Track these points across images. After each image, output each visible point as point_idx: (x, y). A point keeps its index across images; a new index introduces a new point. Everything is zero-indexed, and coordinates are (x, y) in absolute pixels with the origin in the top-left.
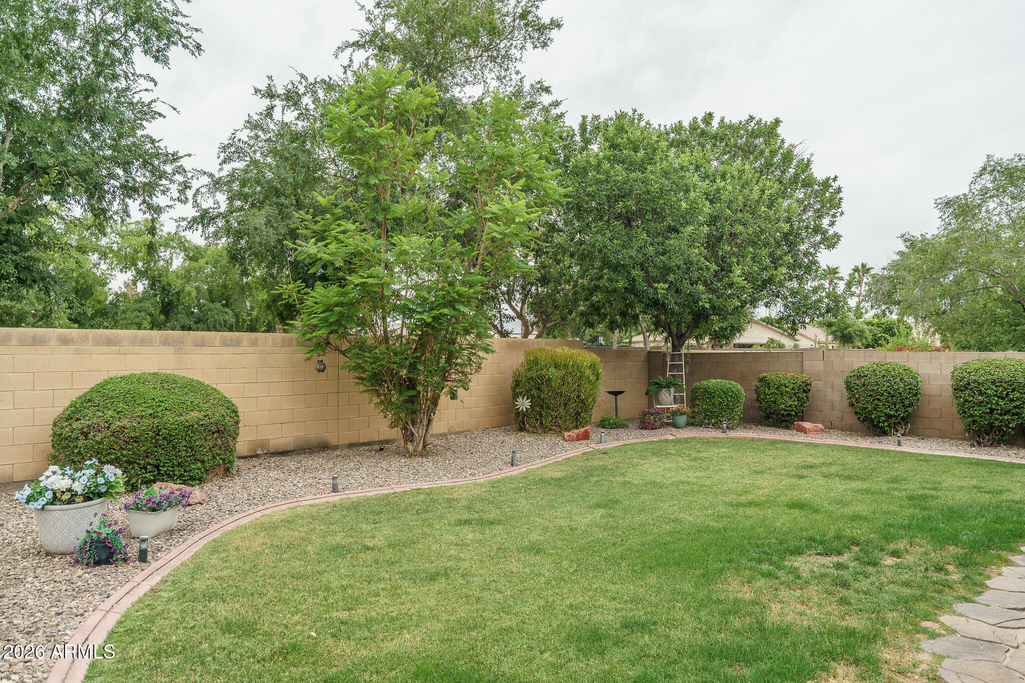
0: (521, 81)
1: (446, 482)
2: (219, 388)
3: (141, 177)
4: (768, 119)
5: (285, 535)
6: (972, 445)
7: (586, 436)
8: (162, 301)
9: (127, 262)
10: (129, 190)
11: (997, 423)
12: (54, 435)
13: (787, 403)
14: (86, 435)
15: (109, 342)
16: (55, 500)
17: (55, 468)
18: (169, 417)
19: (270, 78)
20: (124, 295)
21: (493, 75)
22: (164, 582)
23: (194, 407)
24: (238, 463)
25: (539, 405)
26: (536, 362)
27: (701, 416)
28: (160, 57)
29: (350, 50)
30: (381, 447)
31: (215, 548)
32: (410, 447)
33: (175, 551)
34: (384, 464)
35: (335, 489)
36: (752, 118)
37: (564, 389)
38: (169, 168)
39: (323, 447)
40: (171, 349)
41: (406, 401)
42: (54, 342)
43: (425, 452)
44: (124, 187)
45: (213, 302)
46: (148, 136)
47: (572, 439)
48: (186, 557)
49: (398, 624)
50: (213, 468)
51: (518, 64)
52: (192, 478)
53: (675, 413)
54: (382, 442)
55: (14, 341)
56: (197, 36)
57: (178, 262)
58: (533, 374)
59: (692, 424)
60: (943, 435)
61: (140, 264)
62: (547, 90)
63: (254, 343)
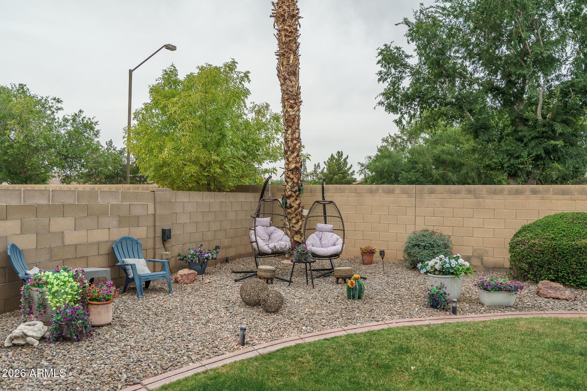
15: (564, 193)
42: (529, 193)
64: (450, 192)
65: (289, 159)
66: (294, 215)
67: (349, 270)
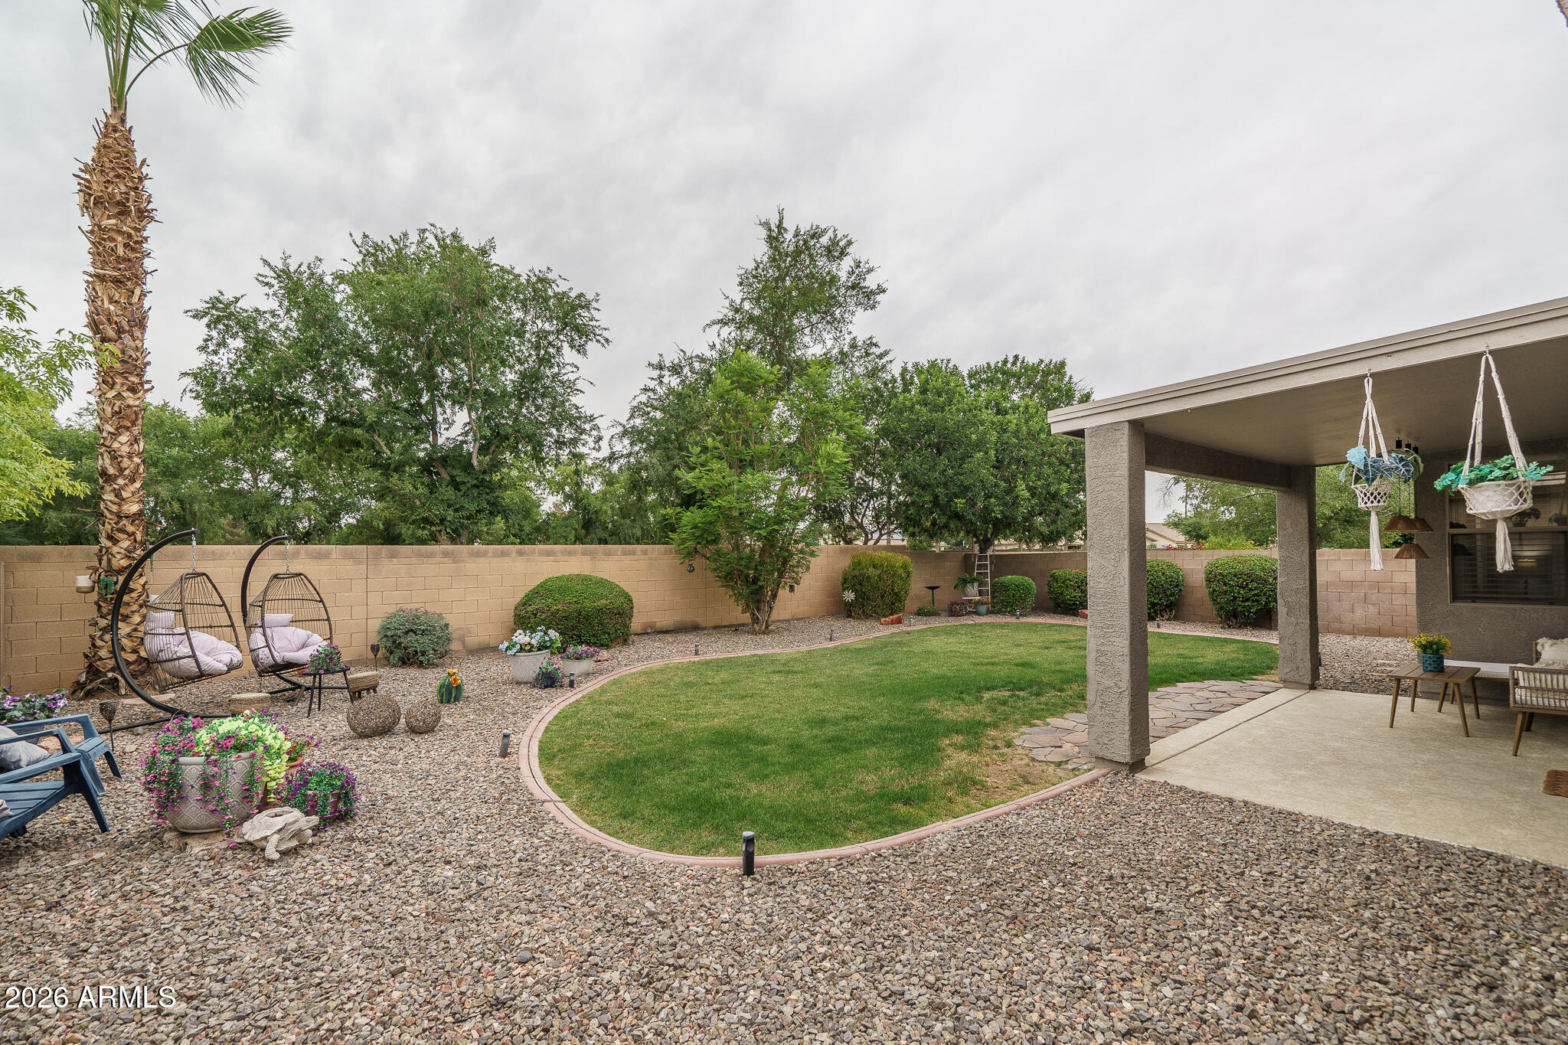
0: (854, 339)
1: (777, 650)
2: (622, 585)
3: (568, 434)
4: (1057, 359)
5: (659, 677)
6: (1223, 628)
7: (899, 621)
8: (584, 519)
9: (559, 487)
10: (560, 443)
11: (1240, 609)
12: (516, 615)
13: (1071, 594)
14: (535, 615)
15: (548, 554)
16: (521, 650)
17: (521, 631)
18: (587, 603)
19: (661, 355)
20: (554, 514)
21: (831, 336)
22: (583, 697)
23: (602, 597)
24: (633, 637)
25: (861, 596)
26: (859, 564)
27: (999, 606)
28: (581, 350)
29: (717, 327)
30: (736, 629)
31: (614, 683)
32: (757, 628)
33: (590, 684)
34: (735, 639)
35: (697, 653)
36: (1042, 361)
37: (880, 585)
38: (587, 427)
39: (694, 628)
40: (588, 558)
41: (751, 593)
42: (514, 554)
43: (766, 631)
44: (557, 442)
45: (624, 518)
46: (574, 405)
47: (887, 624)
48: (597, 687)
49: (712, 716)
50: (615, 638)
51: (850, 326)
52: (602, 645)
53: (977, 603)
54: (739, 625)
55: (490, 554)
56: (606, 334)
57: (597, 487)
58: (856, 573)
59: (992, 612)
60: (1203, 620)
61: (567, 489)
62: (876, 345)
63: (645, 553)
64: (419, 555)
65: (123, 493)
66: (135, 607)
67: (372, 676)
